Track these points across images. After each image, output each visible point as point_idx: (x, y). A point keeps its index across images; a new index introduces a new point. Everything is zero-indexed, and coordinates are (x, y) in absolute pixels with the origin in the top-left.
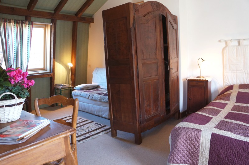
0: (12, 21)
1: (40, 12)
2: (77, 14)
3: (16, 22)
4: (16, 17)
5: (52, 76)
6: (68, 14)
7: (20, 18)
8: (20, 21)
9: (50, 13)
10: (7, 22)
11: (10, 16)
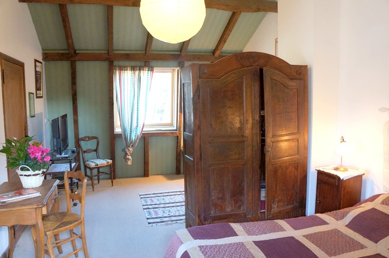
0: (128, 68)
1: (161, 54)
2: (214, 52)
3: (133, 69)
4: (133, 63)
5: (178, 135)
6: (203, 54)
7: (138, 63)
8: (138, 68)
9: (173, 55)
10: (123, 70)
11: (127, 63)
